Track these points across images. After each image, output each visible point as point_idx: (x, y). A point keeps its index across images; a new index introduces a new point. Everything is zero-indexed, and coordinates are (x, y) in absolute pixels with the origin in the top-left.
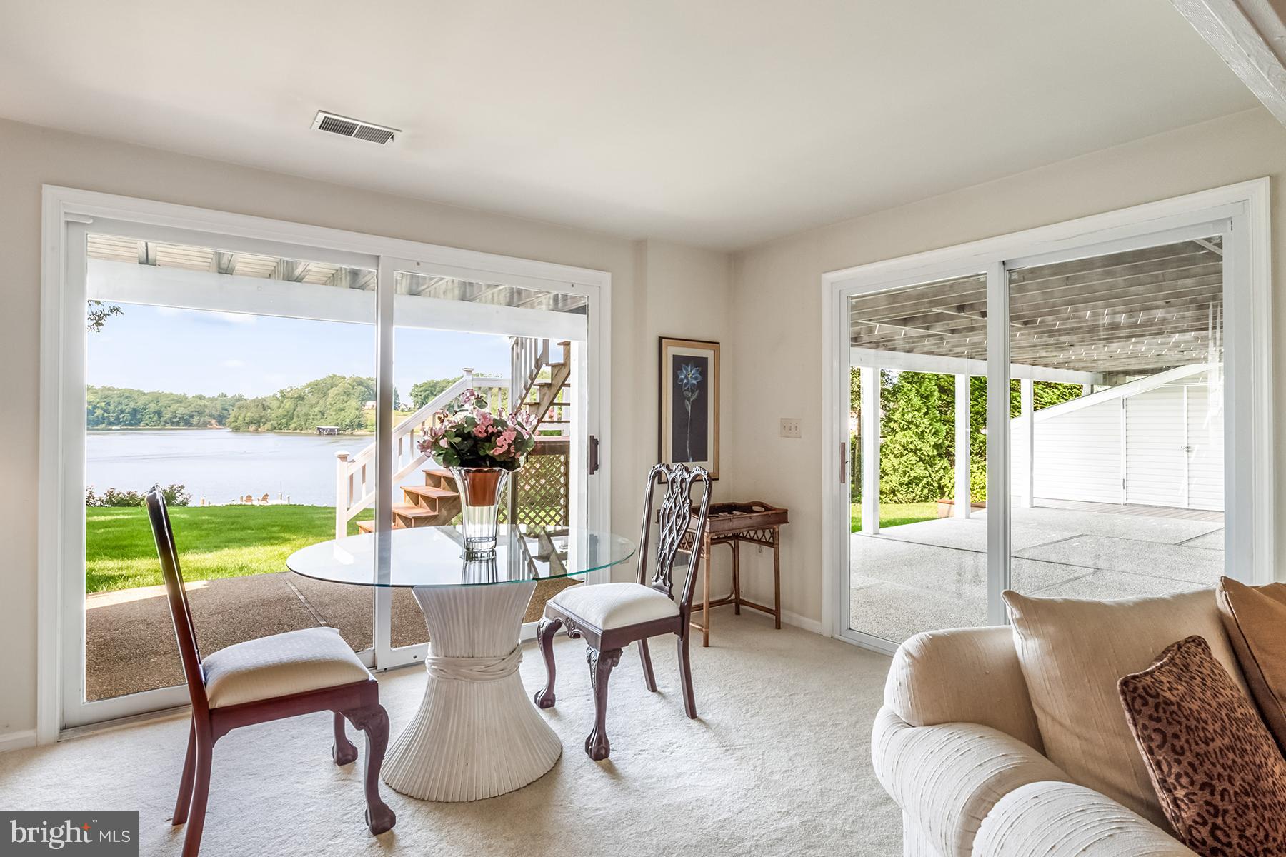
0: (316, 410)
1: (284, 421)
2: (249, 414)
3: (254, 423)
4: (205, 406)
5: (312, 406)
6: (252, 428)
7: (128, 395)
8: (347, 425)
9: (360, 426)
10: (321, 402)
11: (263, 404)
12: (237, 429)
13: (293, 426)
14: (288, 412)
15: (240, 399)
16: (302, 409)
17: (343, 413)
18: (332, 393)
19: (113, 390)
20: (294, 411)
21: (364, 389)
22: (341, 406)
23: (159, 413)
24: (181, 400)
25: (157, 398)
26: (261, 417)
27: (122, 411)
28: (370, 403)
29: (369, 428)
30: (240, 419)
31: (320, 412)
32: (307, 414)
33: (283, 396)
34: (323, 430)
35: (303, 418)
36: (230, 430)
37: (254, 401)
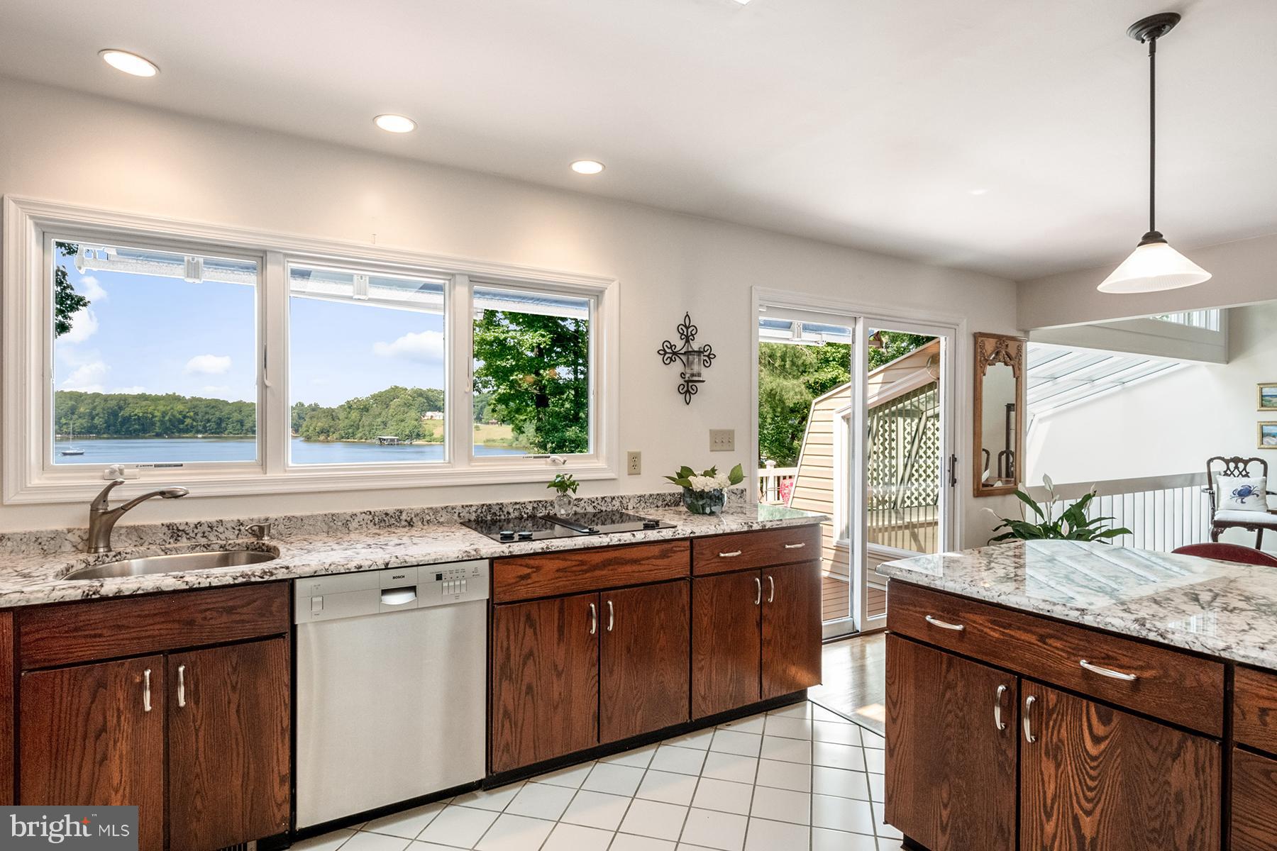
0: (379, 420)
1: (350, 431)
2: (319, 424)
3: (324, 433)
5: (376, 417)
6: (322, 438)
7: (215, 405)
8: (406, 436)
9: (418, 436)
10: (384, 413)
12: (308, 439)
13: (359, 435)
14: (354, 422)
15: (315, 408)
16: (366, 420)
17: (403, 424)
18: (394, 404)
19: (200, 400)
20: (360, 421)
21: (423, 400)
22: (401, 417)
23: (242, 423)
25: (239, 406)
26: (330, 427)
27: (209, 421)
28: (429, 414)
29: (428, 438)
30: (311, 428)
31: (383, 422)
32: (370, 425)
33: (349, 406)
34: (385, 440)
35: (367, 428)
36: (303, 439)
37: (324, 412)
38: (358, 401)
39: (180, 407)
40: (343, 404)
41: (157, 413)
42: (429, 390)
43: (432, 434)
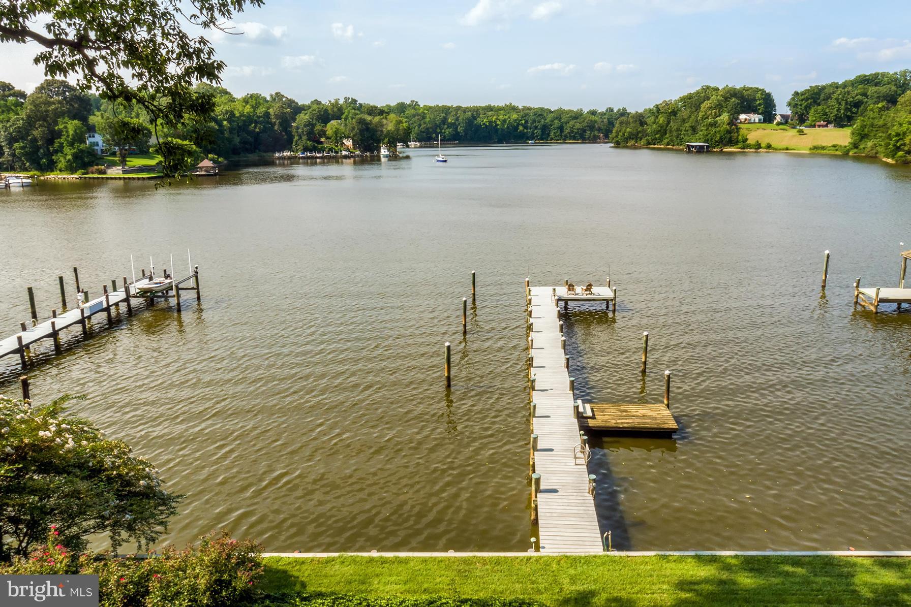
0: (688, 124)
1: (657, 136)
2: (628, 130)
3: (633, 139)
4: (595, 121)
5: (684, 121)
6: (630, 143)
7: (541, 113)
8: (716, 142)
9: (731, 142)
10: (693, 117)
11: (640, 120)
12: (618, 145)
13: (666, 141)
14: (661, 127)
15: (623, 113)
16: (674, 124)
17: (713, 128)
18: (705, 105)
19: (529, 109)
20: (667, 126)
21: (738, 100)
22: (712, 120)
23: (561, 128)
24: (577, 116)
25: (560, 113)
26: (638, 133)
27: (536, 128)
28: (743, 117)
29: (740, 145)
30: (621, 134)
31: (691, 127)
32: (678, 130)
33: (658, 110)
34: (693, 147)
35: (675, 134)
36: (612, 145)
37: (633, 117)
38: (667, 104)
39: (515, 116)
40: (652, 107)
41: (498, 122)
42: (745, 89)
43: (747, 140)
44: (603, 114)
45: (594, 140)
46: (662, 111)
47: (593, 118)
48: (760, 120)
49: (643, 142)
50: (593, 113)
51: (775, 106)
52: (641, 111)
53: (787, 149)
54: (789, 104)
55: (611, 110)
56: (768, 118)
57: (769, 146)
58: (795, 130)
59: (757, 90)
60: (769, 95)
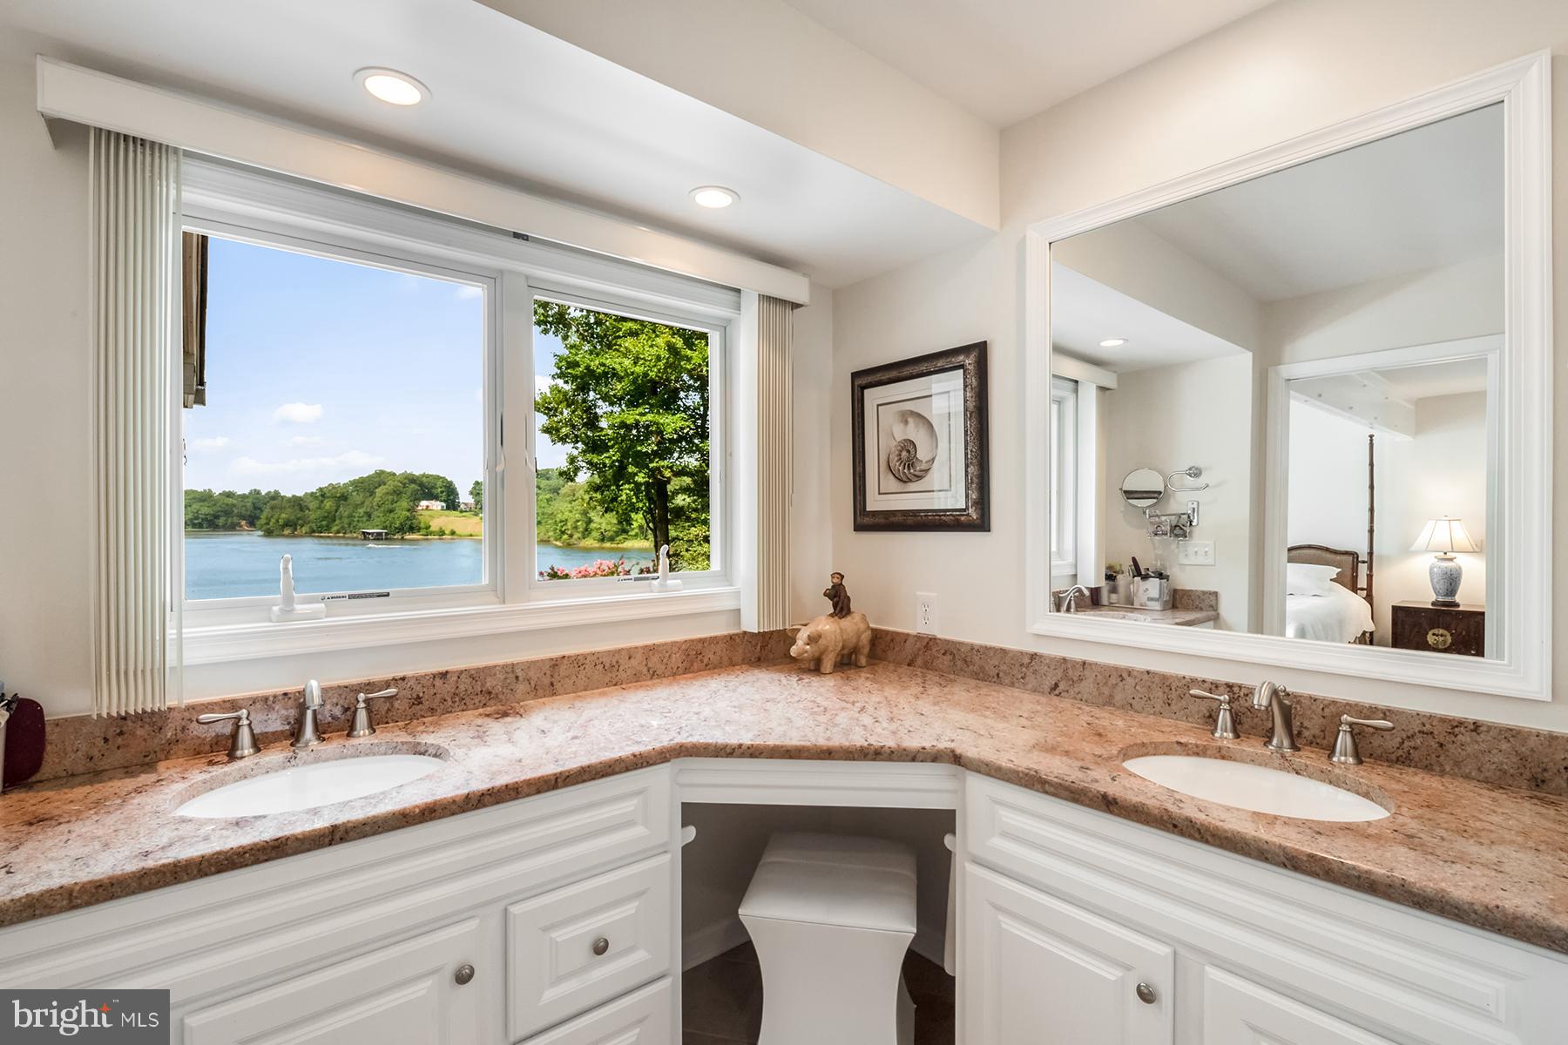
0: (361, 511)
1: (324, 523)
2: (283, 515)
3: (290, 526)
4: (234, 505)
5: (357, 506)
6: (287, 532)
8: (396, 528)
9: (412, 529)
10: (367, 503)
11: (300, 504)
12: (269, 533)
13: (335, 528)
14: (328, 513)
15: (275, 496)
16: (344, 511)
17: (392, 515)
18: (380, 492)
20: (336, 511)
21: (417, 487)
22: (390, 507)
26: (298, 519)
28: (424, 503)
29: (423, 532)
30: (273, 520)
31: (366, 513)
32: (350, 516)
33: (322, 494)
34: (369, 534)
35: (346, 521)
36: (260, 533)
37: (289, 500)
38: (334, 488)
40: (314, 491)
42: (424, 475)
43: (430, 527)
44: (244, 497)
45: (232, 527)
46: (328, 495)
47: (230, 501)
48: (442, 507)
49: (305, 529)
50: (229, 495)
51: (458, 494)
52: (300, 494)
53: (471, 535)
54: (471, 493)
55: (258, 492)
56: (452, 504)
57: (453, 533)
58: (478, 518)
59: (438, 477)
60: (451, 483)
